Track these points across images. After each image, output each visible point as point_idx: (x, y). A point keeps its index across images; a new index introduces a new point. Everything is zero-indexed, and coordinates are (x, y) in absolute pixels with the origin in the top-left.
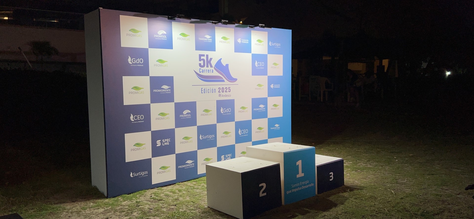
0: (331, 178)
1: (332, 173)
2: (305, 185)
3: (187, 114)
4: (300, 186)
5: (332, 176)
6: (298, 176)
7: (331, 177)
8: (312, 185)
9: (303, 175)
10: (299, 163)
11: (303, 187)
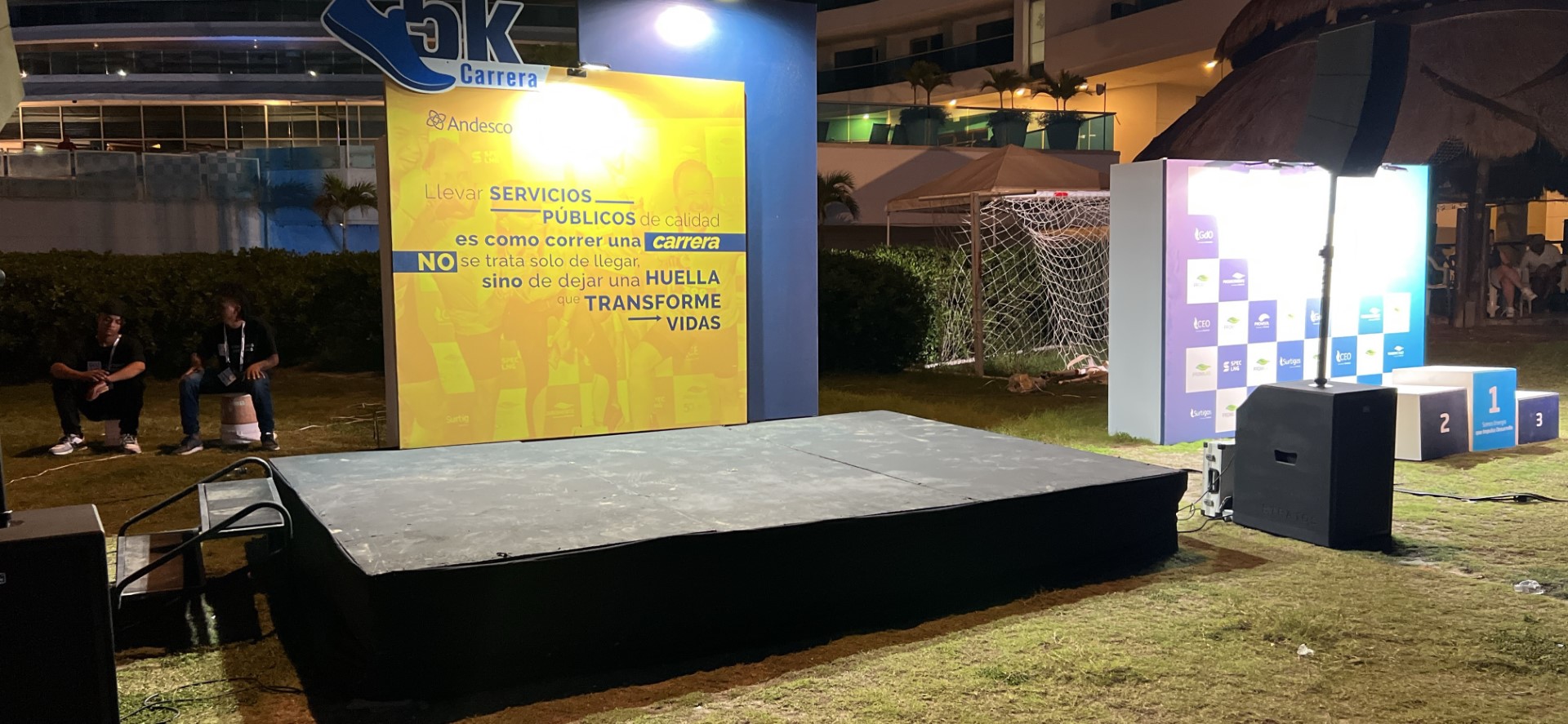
0: (1539, 422)
1: (1539, 414)
2: (1500, 426)
3: (1265, 320)
4: (1494, 427)
5: (1540, 420)
6: (1491, 411)
7: (1538, 420)
8: (1510, 428)
9: (1498, 410)
10: (1493, 391)
11: (1499, 430)
